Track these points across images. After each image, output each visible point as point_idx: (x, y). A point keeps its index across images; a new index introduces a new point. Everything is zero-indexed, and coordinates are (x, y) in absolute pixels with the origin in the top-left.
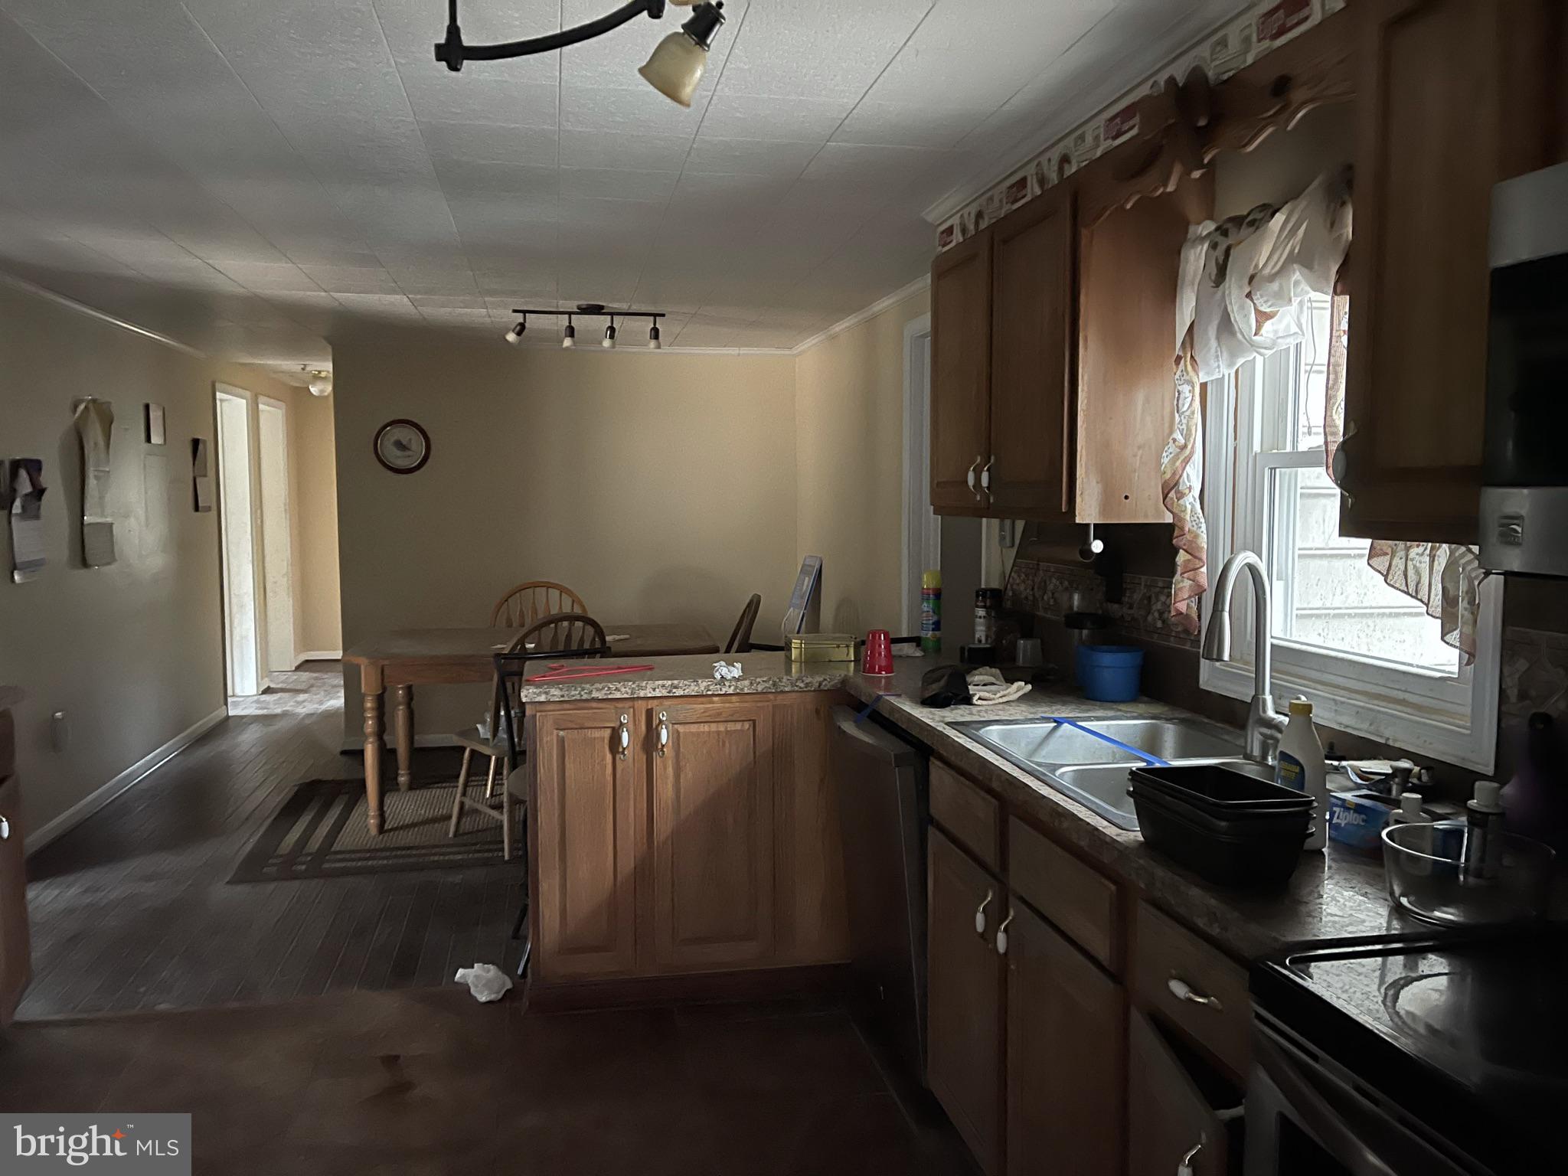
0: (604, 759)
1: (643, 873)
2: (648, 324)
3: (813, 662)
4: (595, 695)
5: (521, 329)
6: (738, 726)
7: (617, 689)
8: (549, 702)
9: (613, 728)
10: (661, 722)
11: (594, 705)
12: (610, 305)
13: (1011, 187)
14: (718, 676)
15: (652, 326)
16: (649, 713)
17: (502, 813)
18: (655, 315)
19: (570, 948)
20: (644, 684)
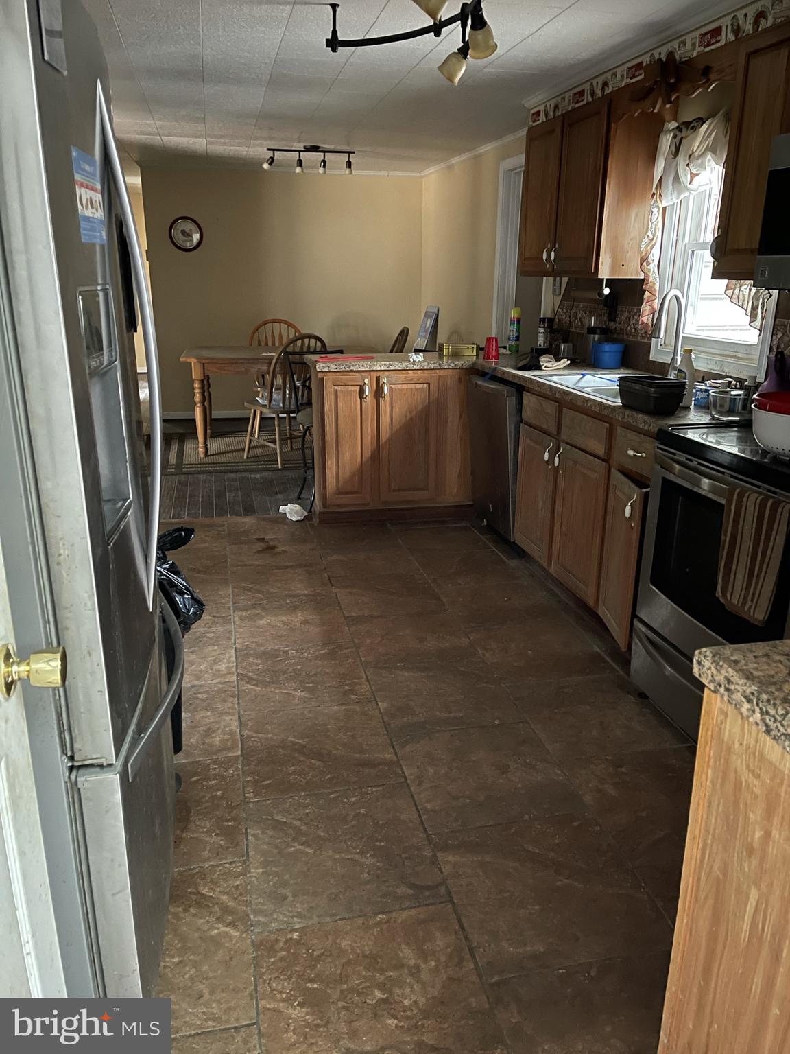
0: (356, 400)
1: (376, 455)
2: (345, 157)
3: (455, 355)
4: (352, 368)
5: (271, 161)
6: (421, 386)
7: (363, 366)
8: (330, 371)
9: (361, 386)
10: (384, 382)
11: (351, 373)
12: (324, 146)
13: (575, 94)
14: (411, 360)
15: (347, 160)
16: (378, 379)
17: (276, 444)
18: (349, 153)
19: (340, 492)
20: (376, 363)
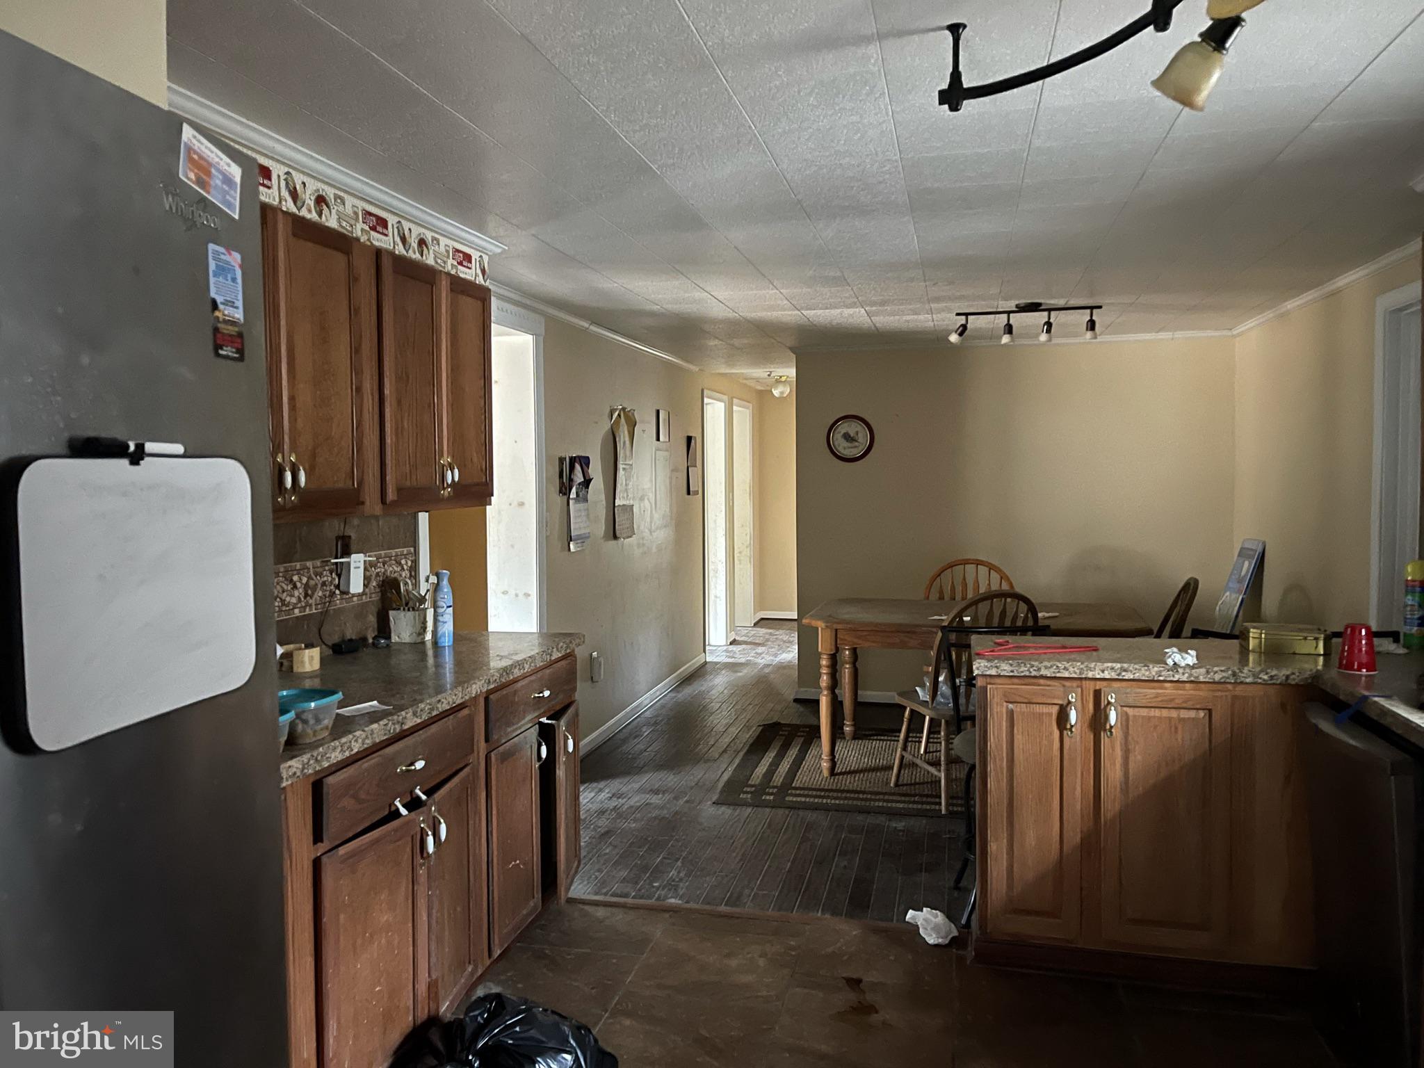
0: (1051, 734)
1: (1091, 843)
2: (1085, 316)
3: (1275, 653)
4: (1044, 672)
5: (963, 330)
6: (1192, 714)
7: (1066, 669)
8: (999, 676)
9: (1061, 706)
10: (1109, 703)
11: (1042, 681)
12: (1048, 302)
14: (1170, 662)
15: (1089, 318)
16: (1097, 694)
17: (940, 771)
18: (1092, 308)
19: (1016, 908)
20: (1092, 665)
